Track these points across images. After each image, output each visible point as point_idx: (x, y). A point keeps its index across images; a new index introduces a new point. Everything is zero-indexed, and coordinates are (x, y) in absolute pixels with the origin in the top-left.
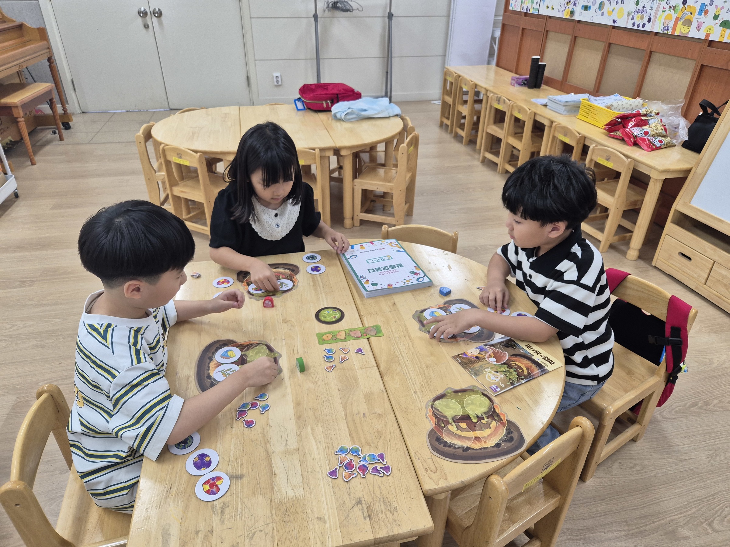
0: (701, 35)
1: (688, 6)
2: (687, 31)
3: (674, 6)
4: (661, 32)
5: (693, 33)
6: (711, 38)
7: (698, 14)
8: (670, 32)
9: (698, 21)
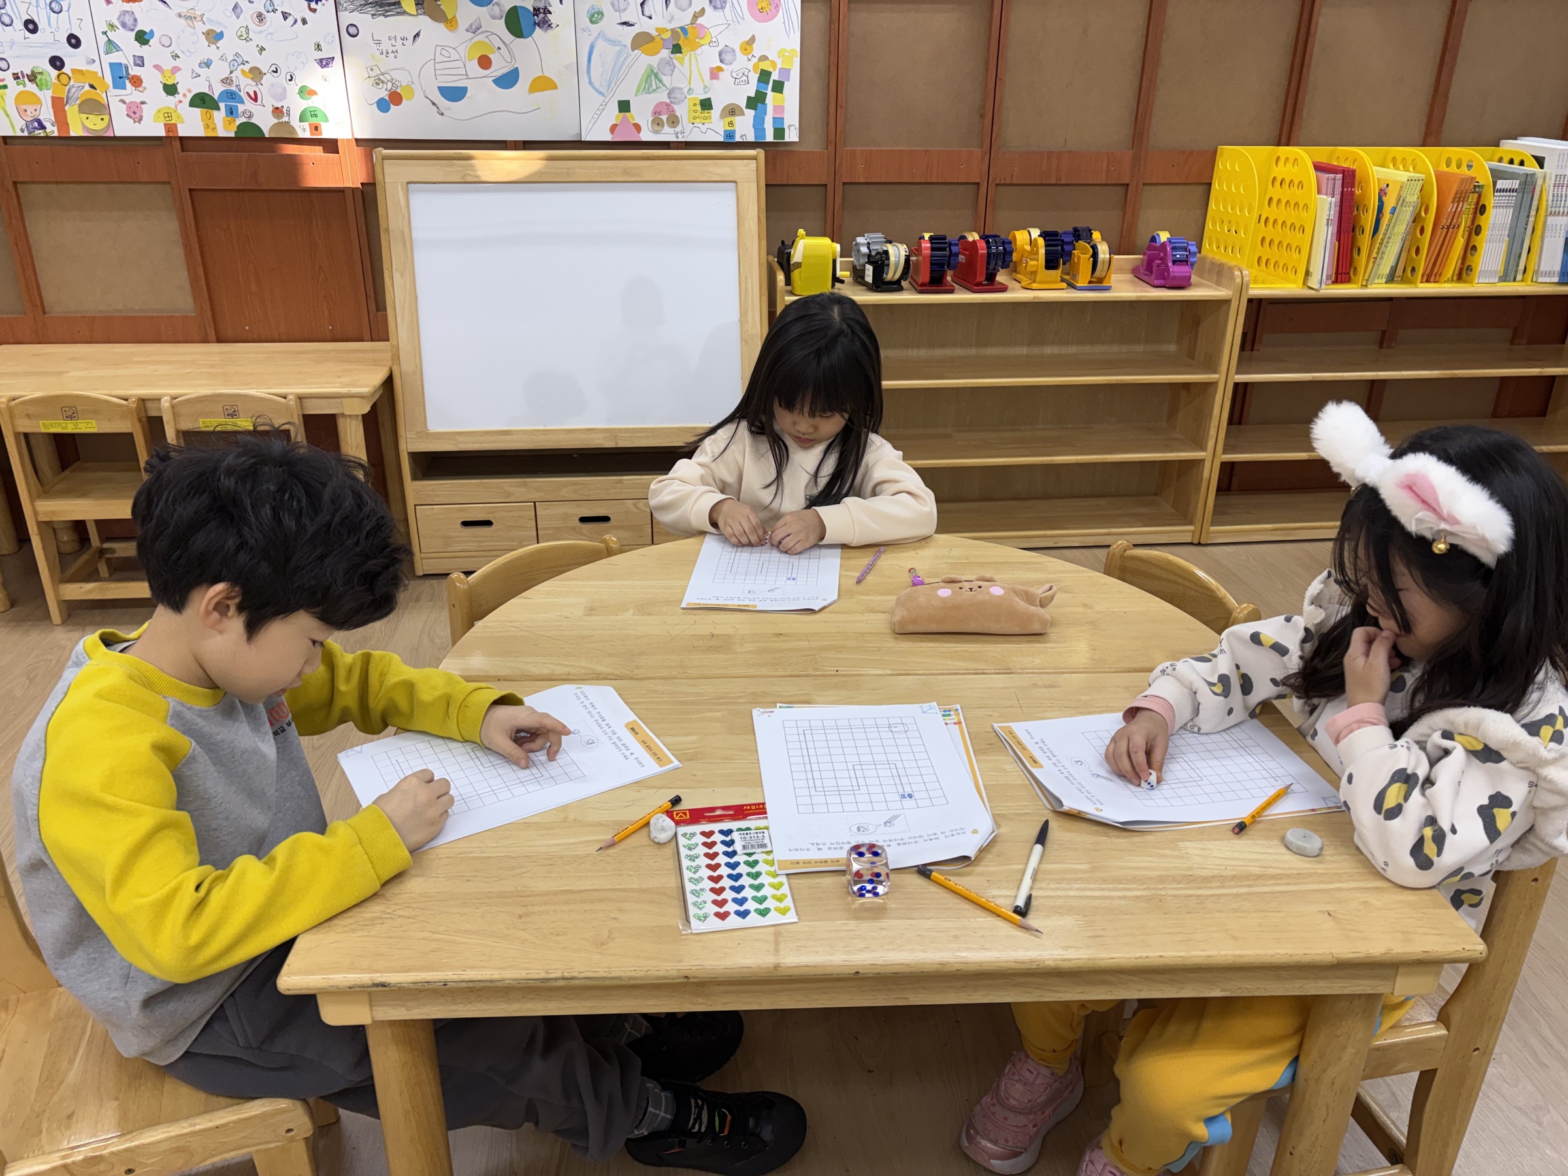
0: (153, 128)
1: (72, 70)
2: (104, 124)
3: (29, 73)
4: (26, 134)
5: (124, 127)
6: (182, 132)
7: (115, 87)
8: (52, 130)
9: (123, 102)
